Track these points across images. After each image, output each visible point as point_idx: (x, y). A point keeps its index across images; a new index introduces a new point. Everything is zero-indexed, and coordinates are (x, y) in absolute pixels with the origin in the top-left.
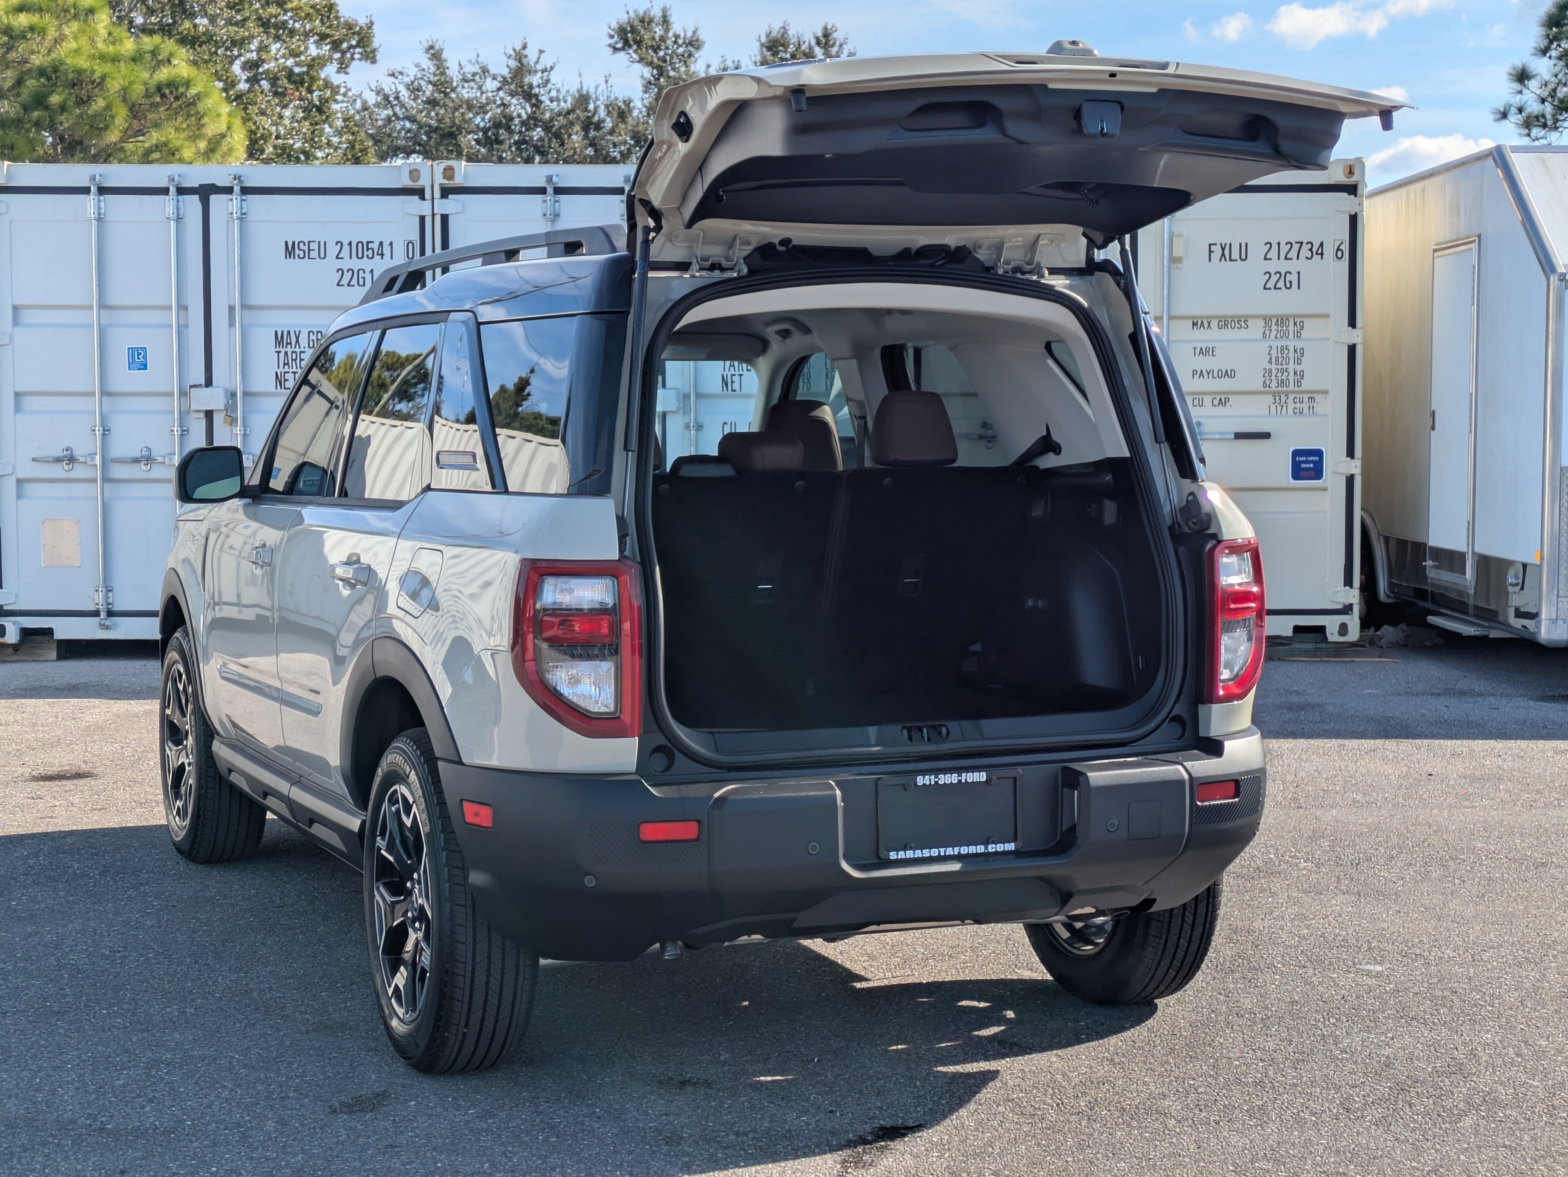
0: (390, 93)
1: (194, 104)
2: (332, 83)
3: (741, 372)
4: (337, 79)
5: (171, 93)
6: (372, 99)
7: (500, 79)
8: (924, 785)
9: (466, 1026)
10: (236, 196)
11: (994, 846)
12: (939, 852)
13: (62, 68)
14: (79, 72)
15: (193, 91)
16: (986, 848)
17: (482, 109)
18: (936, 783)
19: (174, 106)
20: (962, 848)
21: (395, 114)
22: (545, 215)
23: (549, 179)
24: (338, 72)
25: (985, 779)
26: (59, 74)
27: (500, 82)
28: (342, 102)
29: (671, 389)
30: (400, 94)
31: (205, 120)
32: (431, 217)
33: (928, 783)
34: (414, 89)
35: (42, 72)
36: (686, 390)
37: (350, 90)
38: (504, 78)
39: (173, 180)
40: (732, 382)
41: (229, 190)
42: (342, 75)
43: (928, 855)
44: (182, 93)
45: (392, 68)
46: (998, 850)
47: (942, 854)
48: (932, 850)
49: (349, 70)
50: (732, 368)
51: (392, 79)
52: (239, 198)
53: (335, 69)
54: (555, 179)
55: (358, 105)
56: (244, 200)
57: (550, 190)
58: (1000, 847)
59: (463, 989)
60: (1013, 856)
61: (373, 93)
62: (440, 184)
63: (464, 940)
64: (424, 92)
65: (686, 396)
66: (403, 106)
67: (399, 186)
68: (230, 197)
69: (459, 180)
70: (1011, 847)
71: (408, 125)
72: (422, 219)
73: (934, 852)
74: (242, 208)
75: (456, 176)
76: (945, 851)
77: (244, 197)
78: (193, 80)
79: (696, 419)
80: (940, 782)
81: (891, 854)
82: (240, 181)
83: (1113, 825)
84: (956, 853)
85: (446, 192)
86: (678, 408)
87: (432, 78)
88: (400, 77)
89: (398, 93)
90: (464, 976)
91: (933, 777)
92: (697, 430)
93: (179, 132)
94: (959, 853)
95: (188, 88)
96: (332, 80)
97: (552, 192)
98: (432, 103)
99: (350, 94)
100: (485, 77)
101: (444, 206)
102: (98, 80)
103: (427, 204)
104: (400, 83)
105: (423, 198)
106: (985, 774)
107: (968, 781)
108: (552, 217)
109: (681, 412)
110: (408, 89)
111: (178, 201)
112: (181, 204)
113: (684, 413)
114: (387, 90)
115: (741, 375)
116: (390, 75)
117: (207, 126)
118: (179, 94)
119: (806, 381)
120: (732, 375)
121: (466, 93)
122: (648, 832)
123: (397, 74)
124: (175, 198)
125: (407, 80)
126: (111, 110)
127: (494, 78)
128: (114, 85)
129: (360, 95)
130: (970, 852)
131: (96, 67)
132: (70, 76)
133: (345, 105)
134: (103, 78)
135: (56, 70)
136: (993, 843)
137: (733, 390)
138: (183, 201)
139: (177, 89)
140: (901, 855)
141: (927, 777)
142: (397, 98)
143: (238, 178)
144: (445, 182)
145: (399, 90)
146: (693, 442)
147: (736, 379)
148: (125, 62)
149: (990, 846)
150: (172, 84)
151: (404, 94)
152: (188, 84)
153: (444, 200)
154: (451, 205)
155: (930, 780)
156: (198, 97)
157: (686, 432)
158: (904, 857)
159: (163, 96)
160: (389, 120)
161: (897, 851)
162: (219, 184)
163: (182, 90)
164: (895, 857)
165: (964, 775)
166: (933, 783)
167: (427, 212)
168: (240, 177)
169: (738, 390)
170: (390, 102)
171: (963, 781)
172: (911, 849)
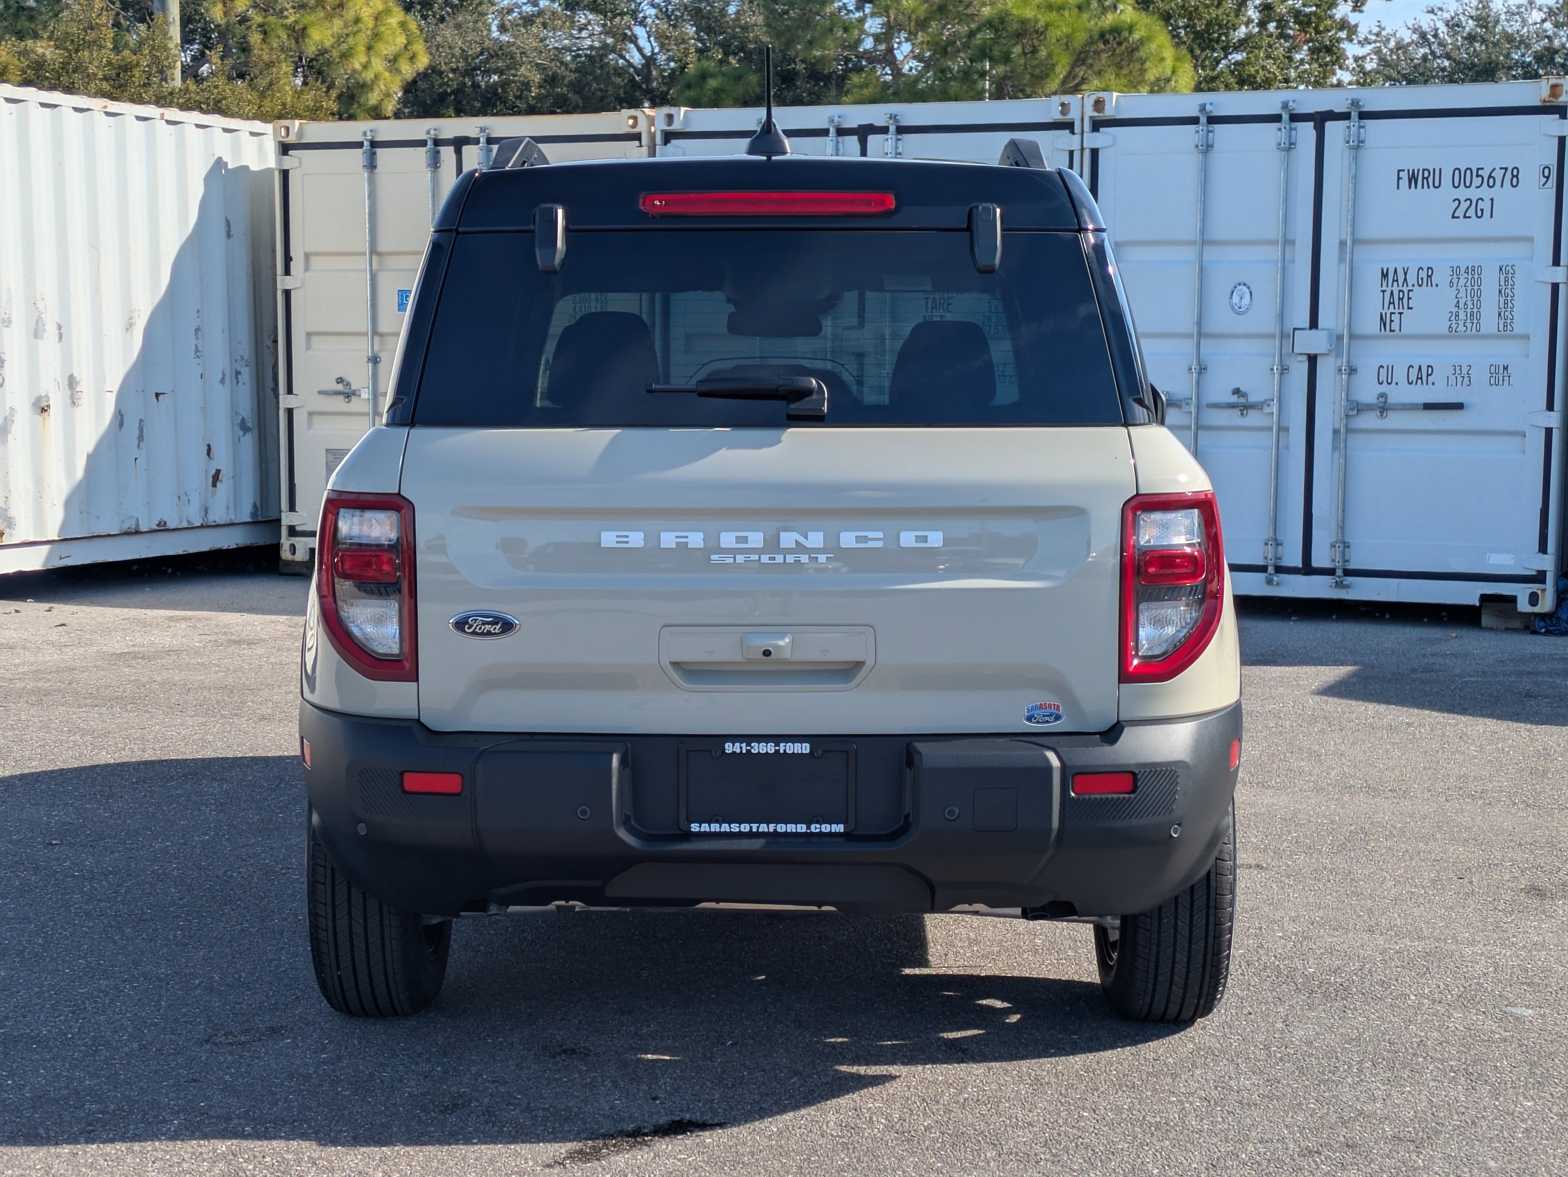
0: (1428, 30)
1: (1137, 49)
2: (1349, 23)
3: (1401, 311)
4: (1354, 18)
5: (1115, 39)
6: (1407, 37)
7: (1545, 10)
8: (734, 753)
9: (339, 969)
10: (891, 136)
11: (818, 826)
12: (751, 828)
13: (1007, 19)
14: (1024, 22)
15: (1136, 36)
16: (808, 828)
17: (1524, 42)
18: (748, 751)
19: (1117, 52)
20: (779, 826)
21: (1433, 53)
22: (1197, 146)
23: (1203, 108)
24: (1354, 10)
25: (808, 751)
26: (1005, 24)
27: (1545, 13)
28: (1375, 42)
29: (1324, 329)
30: (1439, 31)
31: (1148, 64)
32: (1079, 152)
33: (738, 751)
34: (1453, 25)
35: (989, 24)
36: (1339, 332)
37: (1384, 29)
38: (1550, 9)
39: (833, 121)
40: (1391, 321)
41: (884, 130)
42: (1357, 13)
43: (737, 830)
44: (1125, 39)
45: (1431, 5)
46: (823, 830)
47: (755, 830)
48: (743, 826)
49: (1364, 8)
50: (1392, 306)
51: (1431, 16)
52: (894, 137)
53: (1351, 8)
54: (1208, 108)
55: (1392, 44)
56: (900, 140)
57: (1203, 120)
58: (826, 828)
59: (326, 930)
60: (841, 840)
61: (1410, 31)
62: (1091, 117)
63: (322, 881)
64: (1464, 28)
65: (1340, 338)
66: (1442, 44)
67: (1049, 120)
68: (885, 136)
69: (1109, 112)
70: (839, 828)
71: (1446, 63)
72: (1071, 153)
73: (745, 828)
74: (897, 148)
75: (1106, 108)
76: (758, 828)
77: (900, 137)
78: (1136, 24)
79: (1348, 362)
80: (753, 751)
81: (692, 825)
82: (896, 121)
83: (952, 813)
84: (771, 830)
85: (1097, 125)
86: (1330, 350)
87: (1474, 13)
88: (1439, 13)
89: (1437, 30)
90: (326, 917)
91: (744, 745)
92: (1350, 374)
93: (1120, 79)
94: (775, 830)
95: (1130, 32)
96: (1350, 20)
97: (1205, 121)
98: (1471, 38)
99: (1384, 33)
100: (1532, 8)
101: (1093, 140)
102: (1041, 30)
103: (1076, 138)
104: (1439, 19)
105: (1073, 132)
106: (808, 745)
107: (788, 751)
108: (1204, 148)
109: (1334, 354)
110: (1447, 25)
111: (838, 142)
112: (841, 145)
113: (1337, 356)
114: (1425, 28)
115: (1401, 314)
116: (1429, 12)
117: (1149, 71)
118: (1122, 39)
119: (1475, 321)
120: (1391, 313)
121: (1514, 27)
122: (412, 782)
123: (1436, 10)
124: (834, 139)
125: (1447, 16)
126: (1052, 59)
127: (1540, 10)
128: (1054, 34)
129: (1395, 34)
130: (789, 830)
131: (1040, 16)
132: (1016, 26)
133: (1378, 45)
134: (1047, 26)
135: (1002, 21)
136: (817, 822)
137: (1391, 331)
138: (843, 142)
139: (1119, 34)
140: (705, 827)
141: (737, 745)
142: (1436, 36)
143: (893, 117)
144: (1096, 114)
145: (1438, 26)
146: (1345, 388)
147: (1396, 317)
148: (1070, 9)
149: (813, 827)
150: (1116, 30)
151: (1443, 29)
152: (1131, 28)
153: (1095, 134)
154: (1102, 139)
155: (741, 748)
156: (1142, 41)
157: (1338, 376)
158: (708, 830)
159: (1106, 42)
160: (1425, 58)
161: (701, 823)
162: (877, 124)
163: (1125, 34)
164: (697, 829)
165: (782, 745)
166: (744, 751)
167: (1076, 147)
168: (896, 116)
169: (1397, 329)
170: (1427, 40)
171: (782, 751)
172: (717, 822)
